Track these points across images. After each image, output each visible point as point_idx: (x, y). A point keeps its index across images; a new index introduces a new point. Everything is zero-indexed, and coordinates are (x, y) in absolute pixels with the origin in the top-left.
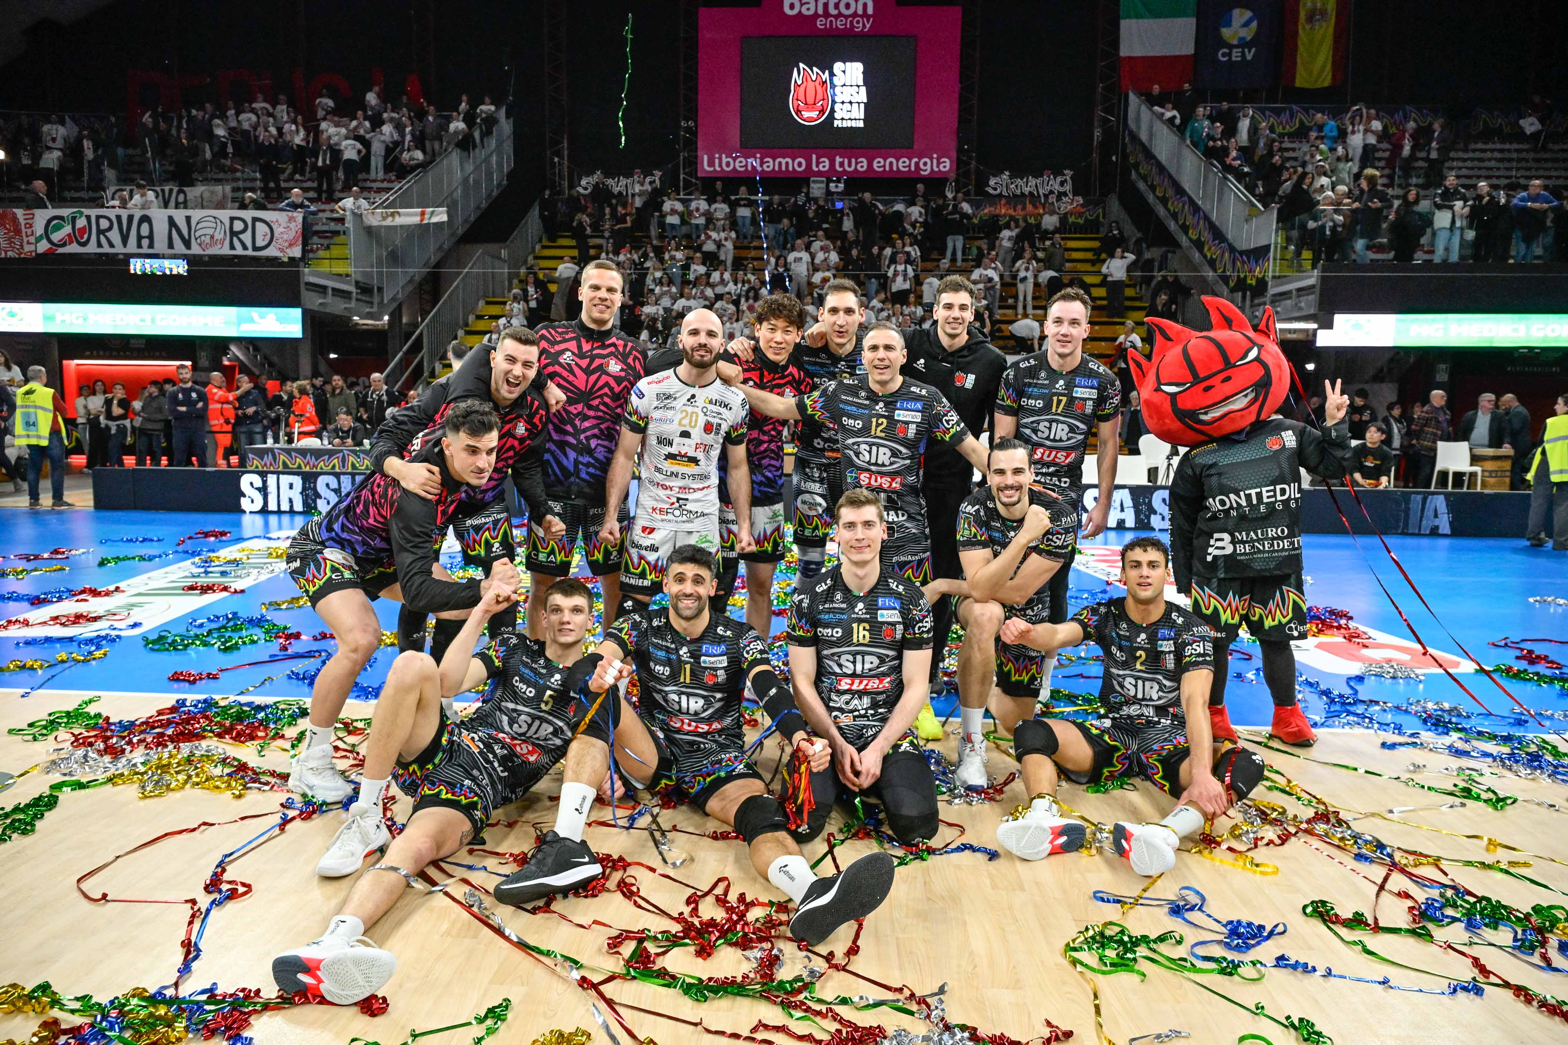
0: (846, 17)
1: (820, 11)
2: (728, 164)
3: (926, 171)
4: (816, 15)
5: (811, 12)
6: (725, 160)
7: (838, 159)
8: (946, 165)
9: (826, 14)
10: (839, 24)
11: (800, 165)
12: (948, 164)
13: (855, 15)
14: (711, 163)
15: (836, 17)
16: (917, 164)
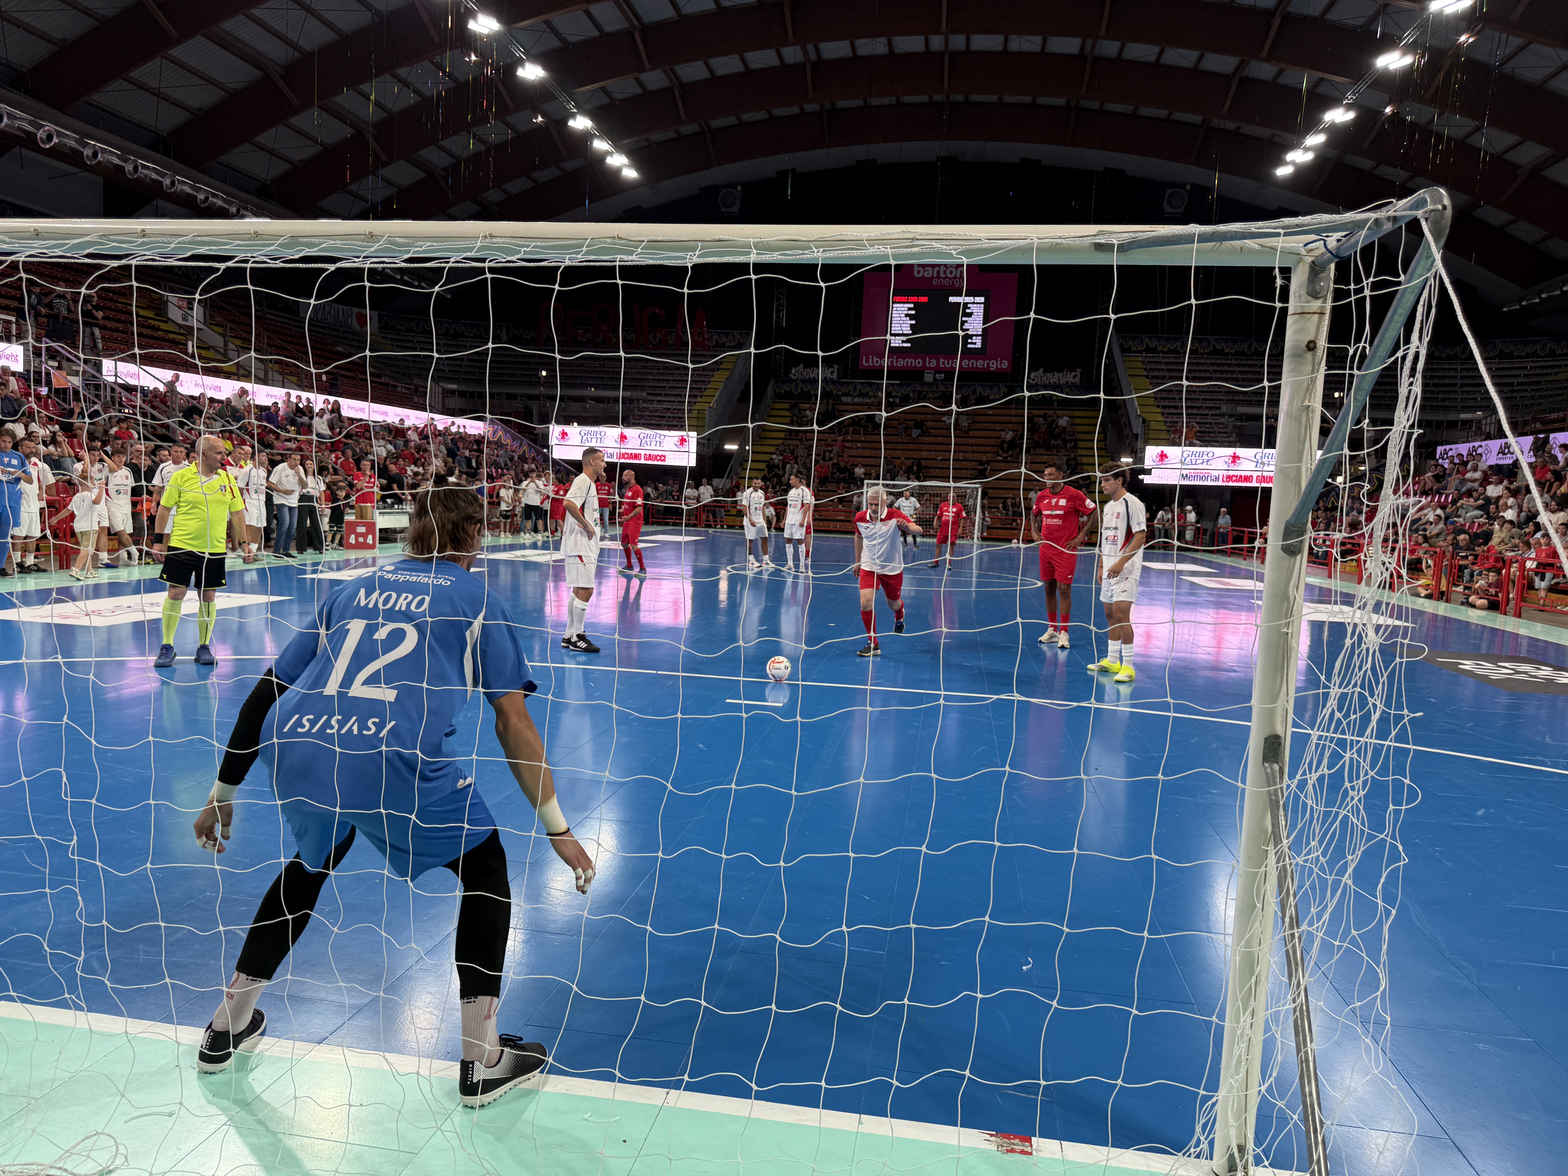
0: (950, 279)
1: (935, 275)
2: (877, 362)
3: (993, 367)
4: (933, 277)
5: (930, 275)
6: (875, 359)
7: (942, 360)
8: (1005, 364)
9: (938, 277)
10: (946, 282)
11: (919, 363)
12: (1006, 364)
13: (955, 277)
14: (867, 361)
15: (944, 279)
16: (988, 364)
